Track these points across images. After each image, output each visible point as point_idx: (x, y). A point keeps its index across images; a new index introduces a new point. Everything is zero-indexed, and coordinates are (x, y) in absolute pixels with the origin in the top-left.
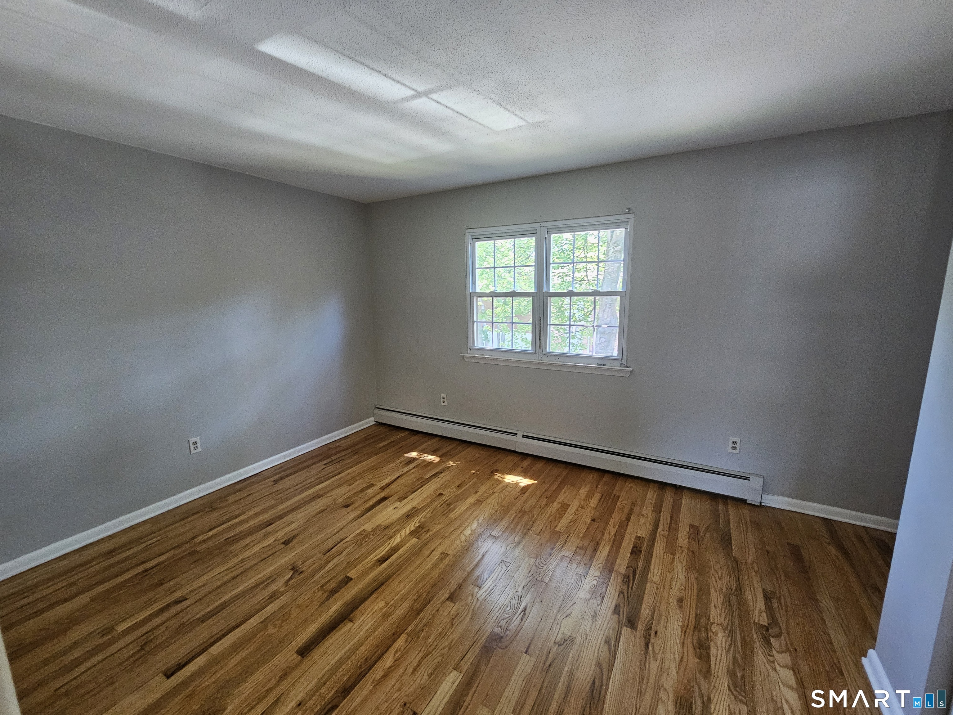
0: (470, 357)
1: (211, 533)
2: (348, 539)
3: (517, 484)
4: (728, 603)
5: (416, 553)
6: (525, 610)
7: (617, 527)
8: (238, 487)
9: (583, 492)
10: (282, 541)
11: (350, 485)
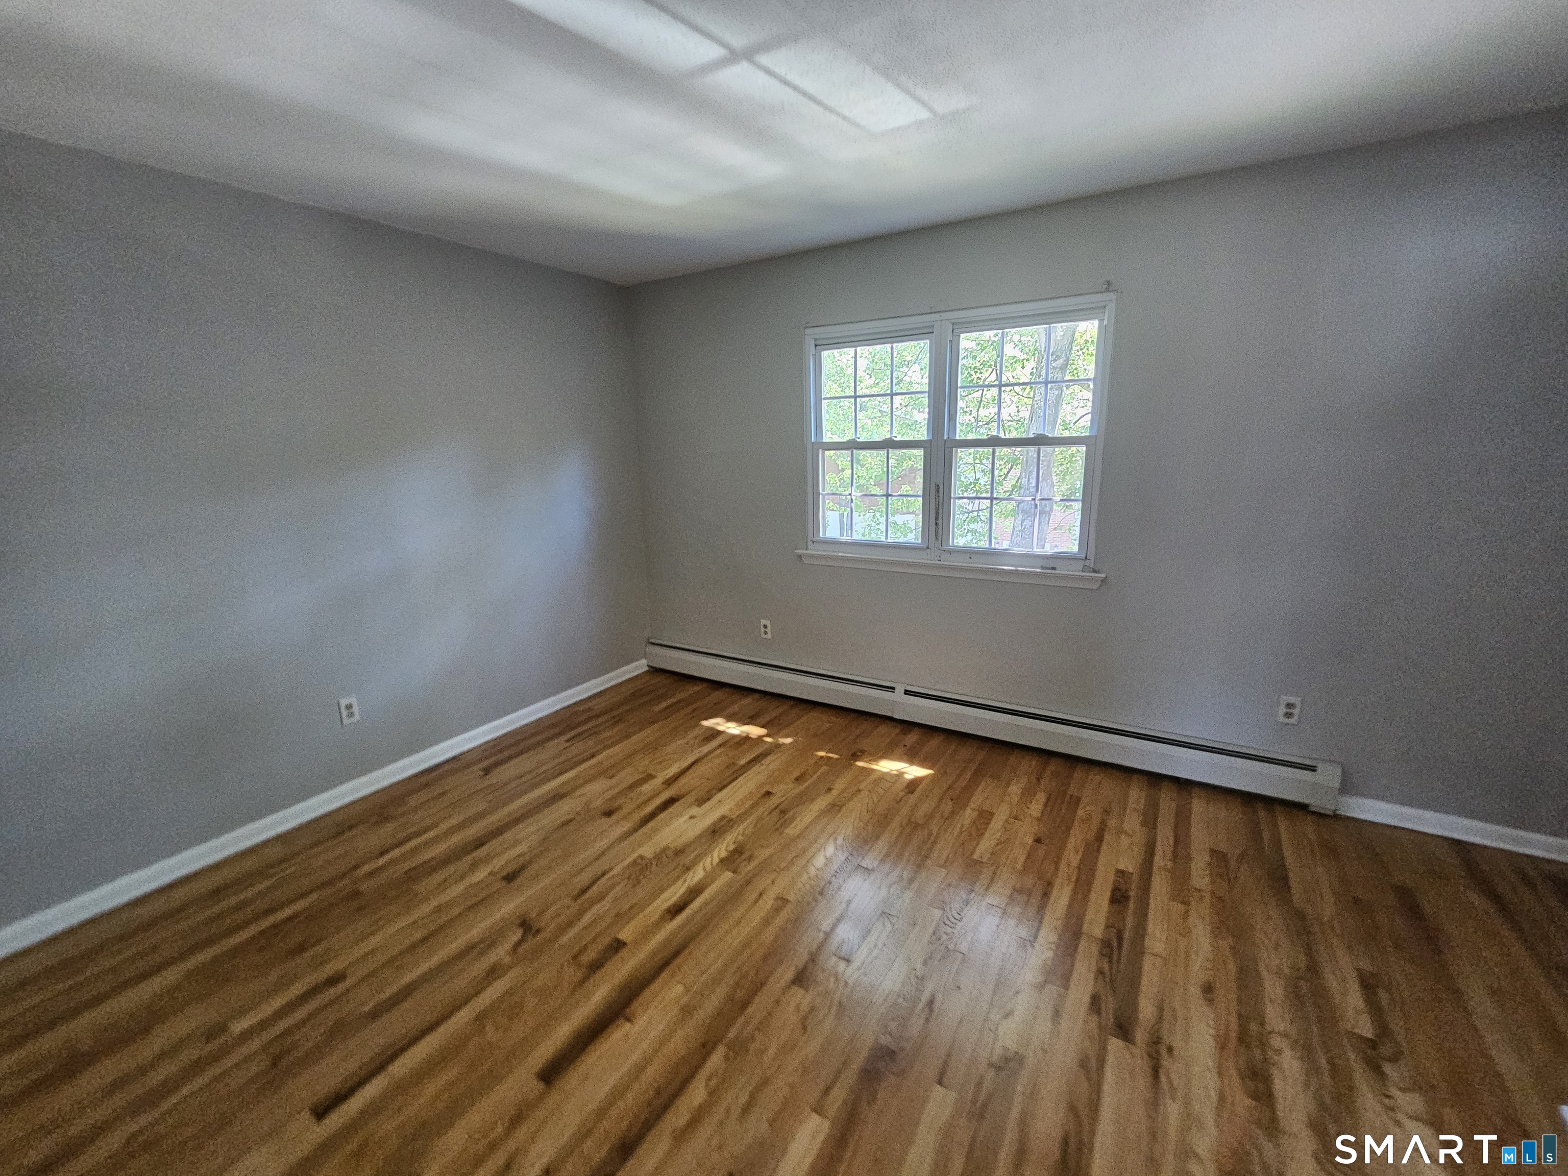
0: (812, 556)
1: (381, 861)
2: (615, 872)
3: (900, 774)
4: (1295, 996)
5: (733, 897)
6: (931, 1003)
7: (1080, 853)
8: (424, 779)
9: (1015, 789)
10: (504, 873)
11: (611, 777)
